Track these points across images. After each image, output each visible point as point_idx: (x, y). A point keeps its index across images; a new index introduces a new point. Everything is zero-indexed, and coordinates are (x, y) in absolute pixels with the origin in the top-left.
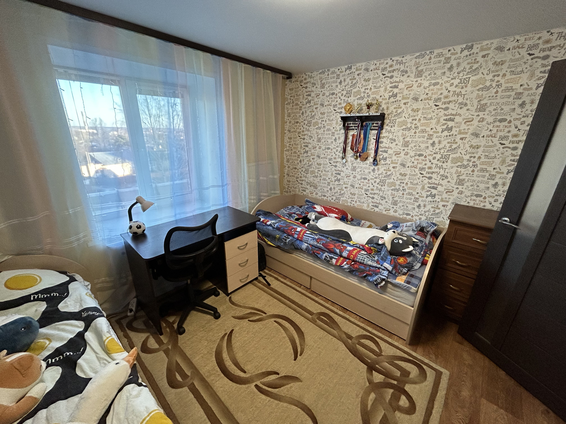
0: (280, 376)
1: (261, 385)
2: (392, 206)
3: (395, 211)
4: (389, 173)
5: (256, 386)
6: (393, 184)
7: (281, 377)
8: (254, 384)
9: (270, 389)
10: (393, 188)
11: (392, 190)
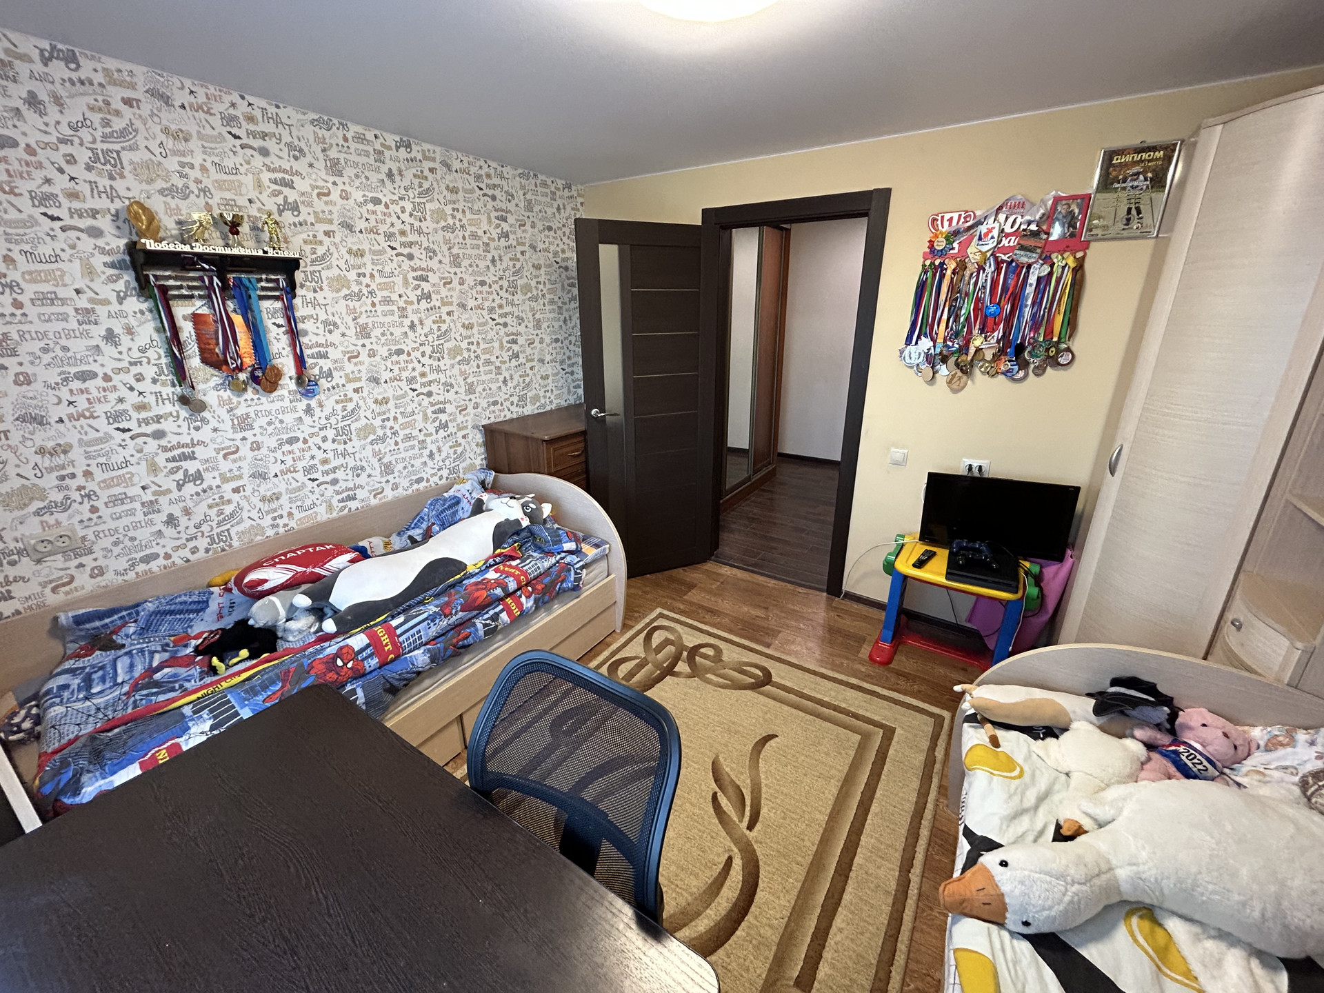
0: (717, 789)
1: (746, 819)
2: (384, 480)
3: (395, 487)
4: (350, 406)
5: (750, 827)
6: (369, 429)
7: (720, 788)
8: (748, 832)
9: (748, 802)
10: (372, 437)
11: (371, 443)
